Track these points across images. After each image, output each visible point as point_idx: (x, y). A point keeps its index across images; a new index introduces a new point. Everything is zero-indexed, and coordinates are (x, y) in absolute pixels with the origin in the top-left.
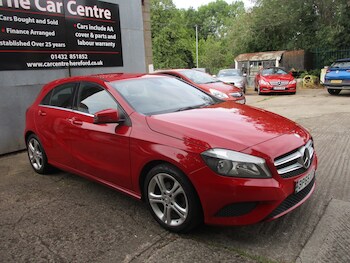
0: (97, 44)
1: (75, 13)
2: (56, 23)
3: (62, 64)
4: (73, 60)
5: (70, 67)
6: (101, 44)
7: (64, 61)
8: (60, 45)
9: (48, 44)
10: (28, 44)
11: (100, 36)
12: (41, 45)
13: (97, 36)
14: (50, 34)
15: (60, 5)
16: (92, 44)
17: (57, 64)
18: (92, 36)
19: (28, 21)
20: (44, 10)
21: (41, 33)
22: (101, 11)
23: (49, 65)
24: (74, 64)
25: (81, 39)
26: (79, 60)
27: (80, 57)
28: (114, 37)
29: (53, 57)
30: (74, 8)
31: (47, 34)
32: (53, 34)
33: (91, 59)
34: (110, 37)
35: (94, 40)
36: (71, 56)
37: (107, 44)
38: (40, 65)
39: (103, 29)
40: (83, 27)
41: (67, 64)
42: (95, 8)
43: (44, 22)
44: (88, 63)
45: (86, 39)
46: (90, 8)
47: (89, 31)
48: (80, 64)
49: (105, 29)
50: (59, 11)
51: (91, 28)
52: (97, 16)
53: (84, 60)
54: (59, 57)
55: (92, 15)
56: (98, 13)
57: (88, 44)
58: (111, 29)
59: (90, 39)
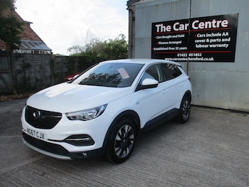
0: (211, 46)
1: (197, 28)
2: (183, 36)
3: (184, 59)
4: (190, 57)
5: (188, 61)
6: (214, 46)
7: (185, 57)
8: (184, 48)
9: (177, 48)
10: (167, 49)
11: (214, 41)
12: (173, 49)
13: (211, 41)
14: (179, 42)
15: (187, 25)
16: (207, 46)
17: (180, 59)
18: (208, 41)
19: (168, 37)
20: (178, 30)
21: (173, 43)
22: (219, 22)
23: (176, 59)
24: (191, 59)
25: (198, 44)
26: (195, 57)
27: (196, 55)
29: (178, 55)
30: (197, 25)
31: (177, 43)
32: (181, 42)
33: (204, 56)
34: (223, 40)
35: (209, 43)
36: (190, 55)
37: (220, 46)
38: (171, 59)
39: (218, 35)
40: (201, 36)
41: (187, 59)
42: (214, 21)
43: (176, 36)
44: (202, 59)
45: (202, 44)
46: (209, 22)
47: (206, 38)
48: (195, 59)
49: (220, 35)
50: (186, 29)
51: (208, 35)
52: (215, 27)
53: (199, 57)
54: (182, 55)
55: (210, 27)
56: (216, 24)
57: (203, 46)
58: (227, 34)
59: (205, 43)
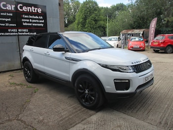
0: (33, 25)
1: (22, 10)
2: (12, 15)
3: (14, 34)
4: (20, 32)
5: (18, 35)
6: (36, 25)
7: (15, 32)
8: (13, 25)
9: (7, 25)
11: (35, 21)
12: (3, 25)
13: (33, 21)
14: (8, 20)
15: (13, 6)
16: (31, 24)
17: (11, 34)
18: (31, 21)
20: (5, 9)
21: (3, 19)
22: (36, 9)
23: (7, 34)
24: (21, 34)
25: (25, 22)
26: (24, 32)
27: (24, 30)
28: (43, 21)
29: (9, 30)
30: (21, 8)
31: (7, 20)
32: (10, 20)
33: (30, 31)
34: (40, 21)
35: (32, 23)
36: (19, 30)
37: (39, 25)
38: (3, 34)
39: (37, 17)
40: (26, 17)
41: (17, 34)
42: (33, 8)
43: (5, 14)
44: (29, 34)
45: (27, 22)
46: (30, 8)
47: (29, 19)
48: (23, 34)
50: (13, 9)
51: (30, 17)
52: (34, 12)
53: (26, 32)
54: (13, 30)
55: (31, 11)
56: (34, 10)
57: (28, 24)
58: (42, 18)
59: (29, 22)
